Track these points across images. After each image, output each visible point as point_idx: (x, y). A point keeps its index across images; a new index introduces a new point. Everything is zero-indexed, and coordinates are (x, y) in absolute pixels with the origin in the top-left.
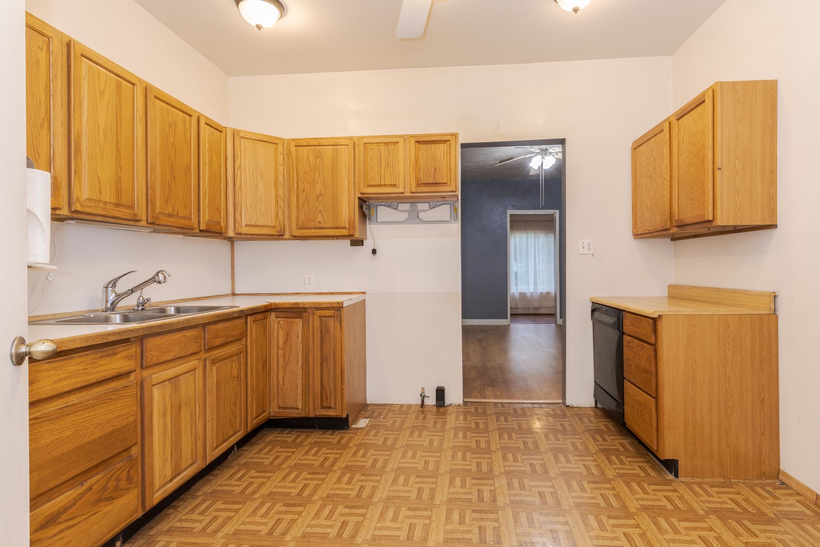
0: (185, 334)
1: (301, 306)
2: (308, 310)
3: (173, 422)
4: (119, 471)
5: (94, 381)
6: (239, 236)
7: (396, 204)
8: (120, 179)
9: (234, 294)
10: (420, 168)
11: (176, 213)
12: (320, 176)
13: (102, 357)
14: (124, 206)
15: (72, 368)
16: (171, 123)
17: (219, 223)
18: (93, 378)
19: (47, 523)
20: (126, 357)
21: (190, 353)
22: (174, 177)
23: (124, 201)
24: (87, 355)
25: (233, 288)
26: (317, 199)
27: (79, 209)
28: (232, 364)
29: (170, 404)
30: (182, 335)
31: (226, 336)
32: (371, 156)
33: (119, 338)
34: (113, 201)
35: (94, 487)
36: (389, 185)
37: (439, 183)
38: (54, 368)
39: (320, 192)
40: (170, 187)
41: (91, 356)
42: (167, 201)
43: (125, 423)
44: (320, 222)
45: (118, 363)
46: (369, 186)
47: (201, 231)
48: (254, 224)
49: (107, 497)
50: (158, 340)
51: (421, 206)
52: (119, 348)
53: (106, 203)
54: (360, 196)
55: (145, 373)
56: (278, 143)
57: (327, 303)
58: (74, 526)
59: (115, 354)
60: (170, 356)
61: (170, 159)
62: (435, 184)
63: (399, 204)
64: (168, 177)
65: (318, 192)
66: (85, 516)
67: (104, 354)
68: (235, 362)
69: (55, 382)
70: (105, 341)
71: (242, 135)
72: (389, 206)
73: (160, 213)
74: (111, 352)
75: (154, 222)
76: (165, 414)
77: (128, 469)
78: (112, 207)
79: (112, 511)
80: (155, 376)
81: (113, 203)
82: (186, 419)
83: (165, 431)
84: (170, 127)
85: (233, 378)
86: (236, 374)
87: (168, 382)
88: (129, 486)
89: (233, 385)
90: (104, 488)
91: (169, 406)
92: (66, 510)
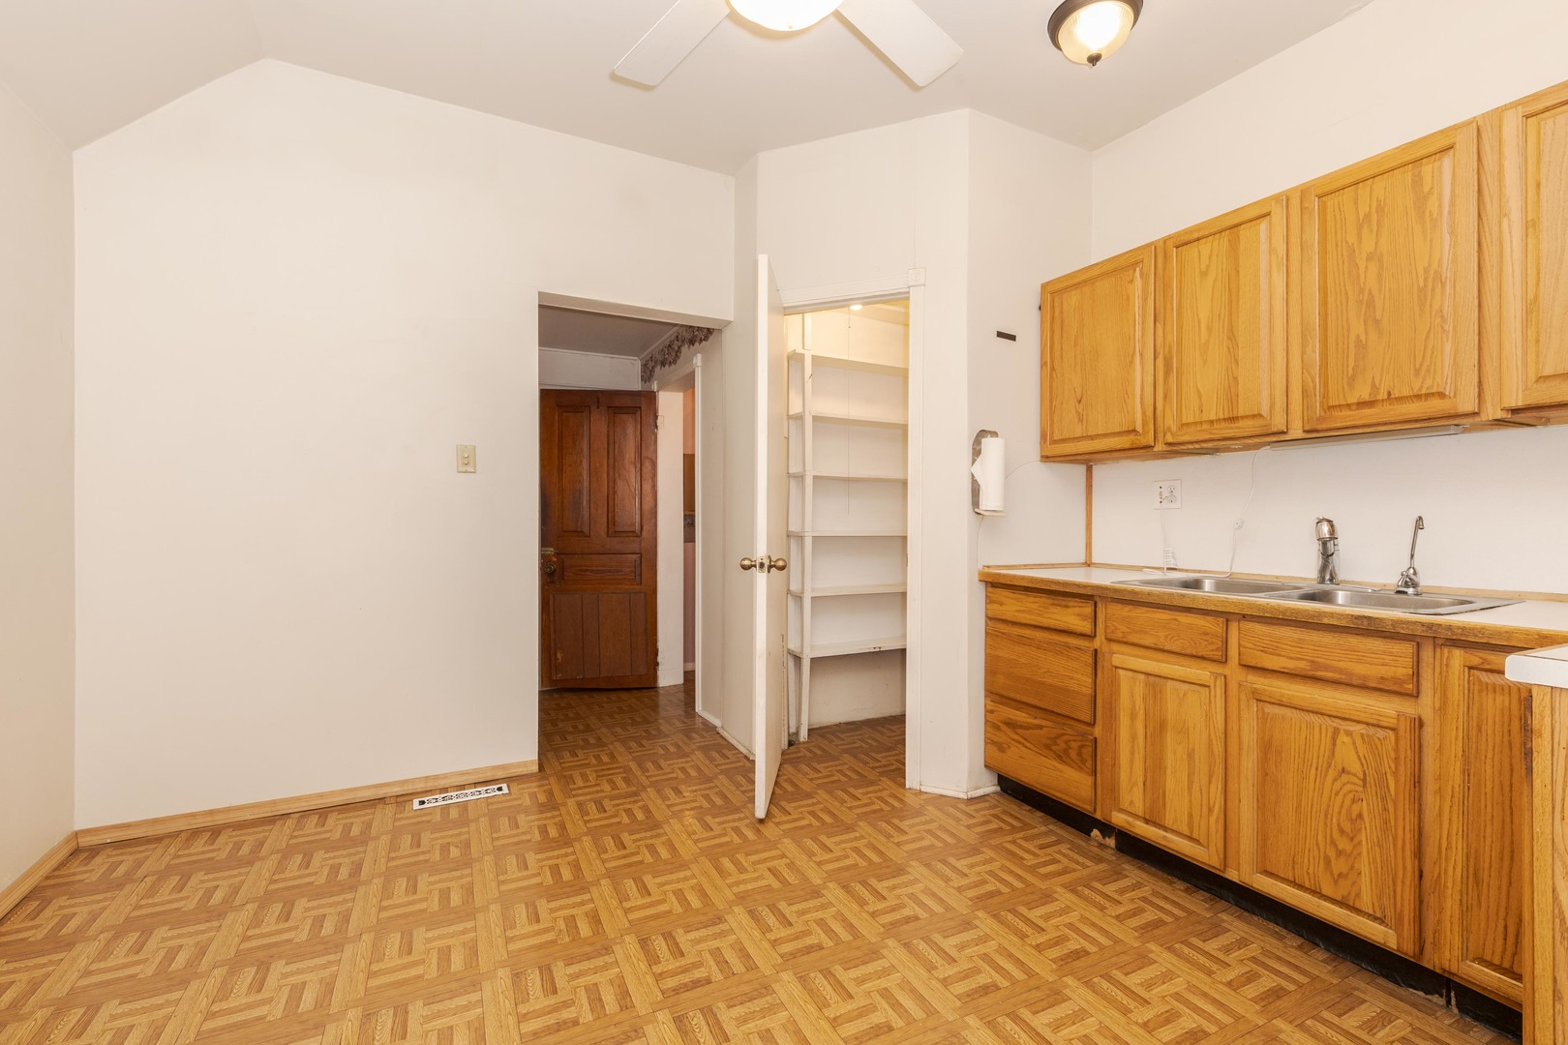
0: (1179, 618)
3: (1149, 739)
4: (1072, 738)
5: (1046, 625)
8: (1236, 379)
11: (1382, 396)
13: (1053, 604)
14: (1240, 418)
15: (1029, 605)
18: (1046, 622)
19: (1008, 723)
20: (1079, 615)
23: (1242, 410)
24: (1040, 597)
27: (1171, 441)
28: (1336, 734)
29: (1142, 707)
30: (1169, 617)
33: (1061, 589)
34: (1222, 417)
35: (1043, 730)
38: (1016, 599)
41: (1044, 600)
42: (1353, 379)
45: (1071, 617)
49: (1053, 749)
50: (1125, 611)
52: (1072, 602)
53: (1212, 422)
55: (1113, 647)
58: (1026, 747)
59: (1067, 607)
60: (1149, 641)
66: (1036, 749)
67: (1056, 602)
69: (1017, 611)
70: (1048, 588)
73: (1329, 407)
74: (1063, 603)
75: (1319, 427)
76: (1133, 717)
77: (1080, 743)
78: (1223, 425)
79: (1061, 772)
80: (1122, 657)
81: (1224, 419)
82: (1175, 753)
83: (1133, 742)
84: (1360, 227)
85: (1343, 770)
86: (1355, 767)
87: (1142, 677)
88: (1080, 764)
89: (1338, 784)
90: (1054, 740)
91: (1142, 712)
92: (1021, 727)
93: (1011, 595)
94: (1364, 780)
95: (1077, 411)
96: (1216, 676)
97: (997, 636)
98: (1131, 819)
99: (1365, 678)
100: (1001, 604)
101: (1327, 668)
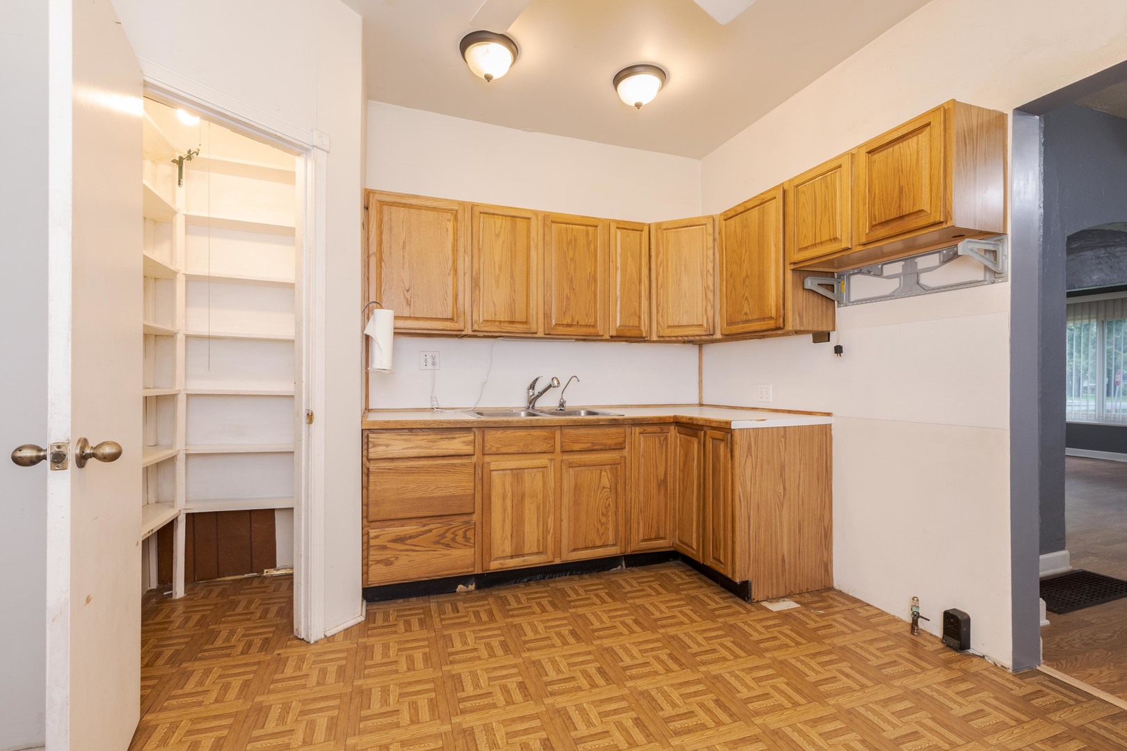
0: (532, 433)
1: (695, 422)
2: (705, 429)
3: (514, 508)
4: (457, 528)
6: (662, 339)
7: (880, 266)
8: (514, 300)
9: (701, 405)
10: (874, 198)
11: (575, 323)
12: (746, 251)
13: (441, 439)
14: (518, 322)
15: (416, 442)
16: (571, 240)
17: (639, 327)
18: (434, 452)
19: (397, 540)
20: (464, 442)
21: (537, 451)
22: (574, 289)
23: (518, 318)
25: (701, 398)
26: (744, 283)
27: (477, 329)
28: (601, 472)
29: (510, 490)
30: (526, 433)
31: (592, 443)
32: (804, 203)
33: (453, 426)
34: (507, 320)
35: (433, 531)
36: (827, 241)
37: (909, 215)
39: (747, 272)
40: (568, 299)
41: (431, 436)
42: (565, 313)
43: (462, 493)
44: (746, 314)
45: (457, 444)
46: (801, 249)
47: (611, 337)
48: (677, 324)
49: (442, 542)
50: (499, 434)
51: (922, 262)
53: (501, 322)
54: (793, 267)
55: (487, 459)
56: (706, 223)
57: (717, 422)
58: (416, 551)
59: (453, 438)
60: (512, 450)
61: (569, 274)
62: (901, 217)
63: (885, 266)
64: (567, 291)
65: (744, 274)
66: (426, 549)
67: (444, 437)
68: (605, 471)
69: (404, 449)
70: (441, 427)
71: (664, 227)
72: (869, 273)
73: (556, 324)
74: (450, 436)
75: (552, 333)
76: (504, 498)
77: (464, 530)
78: (506, 324)
79: (448, 555)
80: (495, 463)
81: (508, 322)
82: (530, 510)
83: (504, 512)
84: (568, 244)
85: (604, 488)
86: (607, 485)
87: (509, 472)
88: (465, 543)
89: (602, 495)
90: (443, 536)
91: (510, 492)
92: (411, 537)
93: (398, 437)
94: (610, 489)
95: (405, 297)
96: (551, 460)
97: (383, 472)
98: (502, 561)
99: (610, 445)
100: (387, 446)
101: (598, 444)
